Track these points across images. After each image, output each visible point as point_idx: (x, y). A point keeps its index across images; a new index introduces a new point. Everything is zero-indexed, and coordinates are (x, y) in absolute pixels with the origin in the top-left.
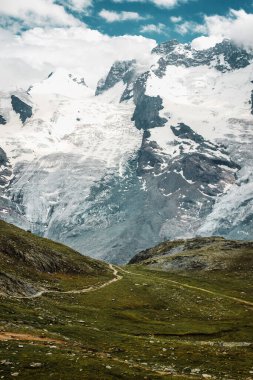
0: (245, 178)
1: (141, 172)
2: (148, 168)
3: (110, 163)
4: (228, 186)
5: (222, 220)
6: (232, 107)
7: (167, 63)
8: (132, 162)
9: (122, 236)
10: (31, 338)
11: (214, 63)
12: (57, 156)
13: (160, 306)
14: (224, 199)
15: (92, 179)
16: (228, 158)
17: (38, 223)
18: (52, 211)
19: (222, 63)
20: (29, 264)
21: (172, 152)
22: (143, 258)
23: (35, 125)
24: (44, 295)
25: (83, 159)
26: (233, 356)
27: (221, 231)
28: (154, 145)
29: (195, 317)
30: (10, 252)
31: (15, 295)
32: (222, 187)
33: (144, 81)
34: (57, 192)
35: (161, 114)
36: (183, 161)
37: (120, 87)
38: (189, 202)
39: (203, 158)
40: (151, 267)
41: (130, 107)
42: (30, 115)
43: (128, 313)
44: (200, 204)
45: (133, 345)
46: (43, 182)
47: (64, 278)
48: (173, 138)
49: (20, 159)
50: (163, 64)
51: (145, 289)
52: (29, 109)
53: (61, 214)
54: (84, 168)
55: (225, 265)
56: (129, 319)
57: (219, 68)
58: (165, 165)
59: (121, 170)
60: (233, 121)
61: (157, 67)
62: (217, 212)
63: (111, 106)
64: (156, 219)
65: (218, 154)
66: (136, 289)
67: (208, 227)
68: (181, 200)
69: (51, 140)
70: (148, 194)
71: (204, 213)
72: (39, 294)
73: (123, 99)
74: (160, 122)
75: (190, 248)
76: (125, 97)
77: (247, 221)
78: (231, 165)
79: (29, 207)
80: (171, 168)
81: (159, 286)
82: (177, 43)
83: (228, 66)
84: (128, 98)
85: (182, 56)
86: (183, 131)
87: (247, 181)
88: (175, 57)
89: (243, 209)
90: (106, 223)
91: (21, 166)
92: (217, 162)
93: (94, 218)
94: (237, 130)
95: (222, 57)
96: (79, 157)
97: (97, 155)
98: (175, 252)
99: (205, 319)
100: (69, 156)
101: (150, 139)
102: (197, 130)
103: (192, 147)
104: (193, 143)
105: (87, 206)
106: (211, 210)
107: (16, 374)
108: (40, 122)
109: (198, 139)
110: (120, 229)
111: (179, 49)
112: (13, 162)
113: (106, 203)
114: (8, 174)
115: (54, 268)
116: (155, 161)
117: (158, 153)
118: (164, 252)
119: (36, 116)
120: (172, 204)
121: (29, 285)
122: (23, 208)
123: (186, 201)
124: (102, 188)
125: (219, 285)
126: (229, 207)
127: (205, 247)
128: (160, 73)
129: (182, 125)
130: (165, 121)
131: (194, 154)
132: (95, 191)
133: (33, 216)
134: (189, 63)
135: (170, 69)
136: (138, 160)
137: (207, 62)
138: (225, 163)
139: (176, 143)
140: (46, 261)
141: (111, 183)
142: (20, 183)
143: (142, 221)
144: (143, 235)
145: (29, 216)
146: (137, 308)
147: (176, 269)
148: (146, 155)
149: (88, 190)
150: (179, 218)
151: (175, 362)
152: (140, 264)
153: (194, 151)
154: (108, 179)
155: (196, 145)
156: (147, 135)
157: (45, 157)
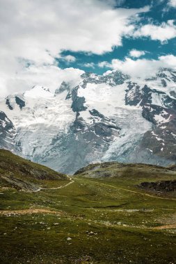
0: (123, 134)
1: (75, 131)
2: (79, 129)
3: (61, 128)
4: (115, 138)
5: (113, 153)
6: (117, 102)
7: (87, 82)
8: (71, 127)
9: (67, 161)
10: (47, 211)
11: (108, 82)
12: (37, 125)
13: (93, 194)
14: (114, 144)
15: (53, 135)
16: (115, 125)
17: (28, 155)
18: (34, 150)
19: (112, 82)
20: (32, 176)
21: (90, 122)
22: (81, 172)
23: (26, 110)
24: (41, 190)
25: (49, 126)
26: (133, 216)
27: (112, 158)
28: (81, 119)
29: (110, 199)
30: (23, 170)
31: (29, 191)
32: (113, 138)
33: (77, 90)
34: (37, 141)
35: (85, 105)
36: (95, 127)
37: (66, 93)
38: (98, 145)
39: (104, 125)
40: (86, 176)
41: (70, 101)
42: (24, 105)
43: (79, 198)
44: (103, 146)
45: (88, 212)
46: (30, 136)
47: (48, 182)
48: (90, 116)
49: (19, 126)
50: (85, 82)
51: (85, 186)
52: (24, 102)
53: (38, 151)
54: (49, 130)
55: (120, 175)
56: (81, 200)
57: (110, 84)
58: (86, 128)
59: (66, 131)
60: (117, 108)
61: (82, 83)
62: (110, 150)
63: (62, 101)
64: (83, 153)
65: (111, 123)
66: (81, 186)
67: (106, 157)
68: (94, 144)
69: (34, 117)
70: (79, 142)
71: (104, 150)
72: (39, 190)
73: (67, 98)
74: (84, 109)
75: (103, 167)
76: (68, 97)
77: (124, 153)
78: (117, 128)
79: (24, 148)
80: (89, 129)
81: (92, 185)
82: (91, 73)
83: (115, 83)
84: (69, 98)
85: (94, 79)
86: (95, 113)
87: (124, 135)
88: (90, 79)
89: (122, 148)
90: (60, 156)
91: (20, 129)
92: (110, 127)
93: (54, 153)
94: (119, 113)
95: (112, 79)
96: (47, 125)
97: (55, 124)
98: (96, 169)
99: (113, 199)
100: (42, 125)
101: (80, 116)
102: (101, 112)
103: (98, 120)
104: (99, 118)
105: (51, 147)
106: (108, 149)
107: (49, 228)
108: (29, 108)
109: (101, 116)
110: (66, 158)
111: (93, 76)
112: (16, 127)
113: (60, 146)
114: (14, 132)
115: (43, 178)
116: (82, 127)
117: (83, 123)
118: (91, 169)
119: (27, 106)
120: (90, 146)
121: (34, 186)
122: (21, 149)
123: (96, 144)
124: (58, 139)
125: (118, 184)
126: (116, 147)
127: (110, 167)
128: (84, 86)
129: (94, 110)
130: (86, 108)
131: (100, 123)
132: (54, 140)
133: (26, 152)
134: (97, 82)
135: (88, 84)
136: (74, 126)
137: (105, 82)
138: (114, 127)
139: (91, 118)
140: (40, 175)
141: (62, 137)
142: (20, 137)
143: (76, 154)
144: (77, 160)
145: (24, 152)
146: (83, 195)
147: (97, 177)
148: (78, 124)
149: (51, 140)
150: (93, 153)
151: (109, 220)
152: (81, 174)
153: (100, 122)
154: (60, 135)
155: (101, 119)
156: (78, 114)
157: (31, 125)
